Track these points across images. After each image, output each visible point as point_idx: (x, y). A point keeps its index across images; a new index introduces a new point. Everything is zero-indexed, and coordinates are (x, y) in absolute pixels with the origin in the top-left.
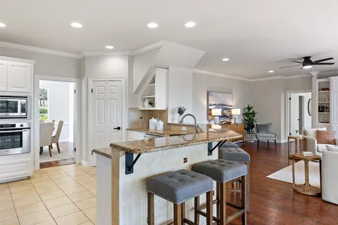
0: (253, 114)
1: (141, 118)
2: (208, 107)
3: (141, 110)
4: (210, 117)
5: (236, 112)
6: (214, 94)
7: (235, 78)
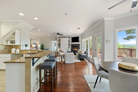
0: (43, 46)
1: (5, 48)
2: (31, 44)
3: (5, 45)
4: (31, 47)
5: (39, 46)
6: (32, 40)
7: (38, 35)
